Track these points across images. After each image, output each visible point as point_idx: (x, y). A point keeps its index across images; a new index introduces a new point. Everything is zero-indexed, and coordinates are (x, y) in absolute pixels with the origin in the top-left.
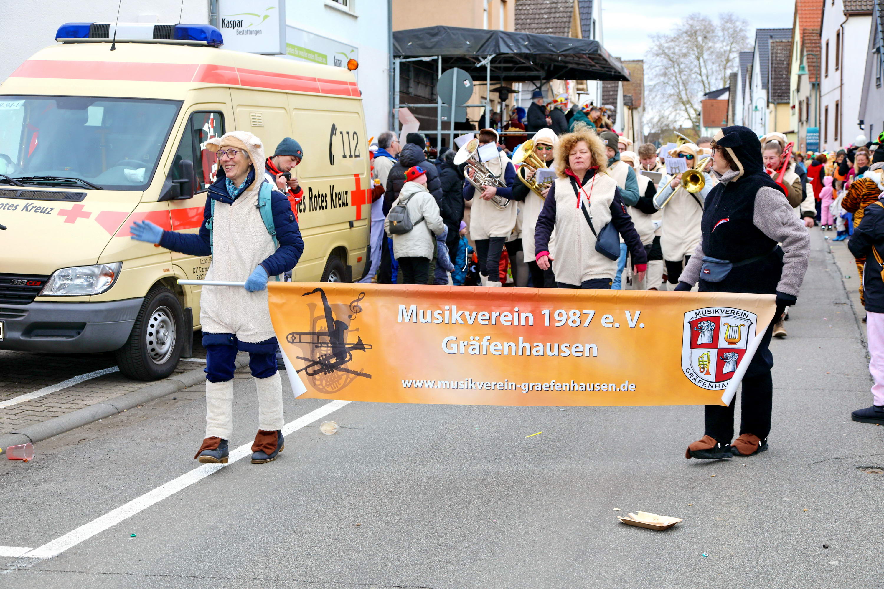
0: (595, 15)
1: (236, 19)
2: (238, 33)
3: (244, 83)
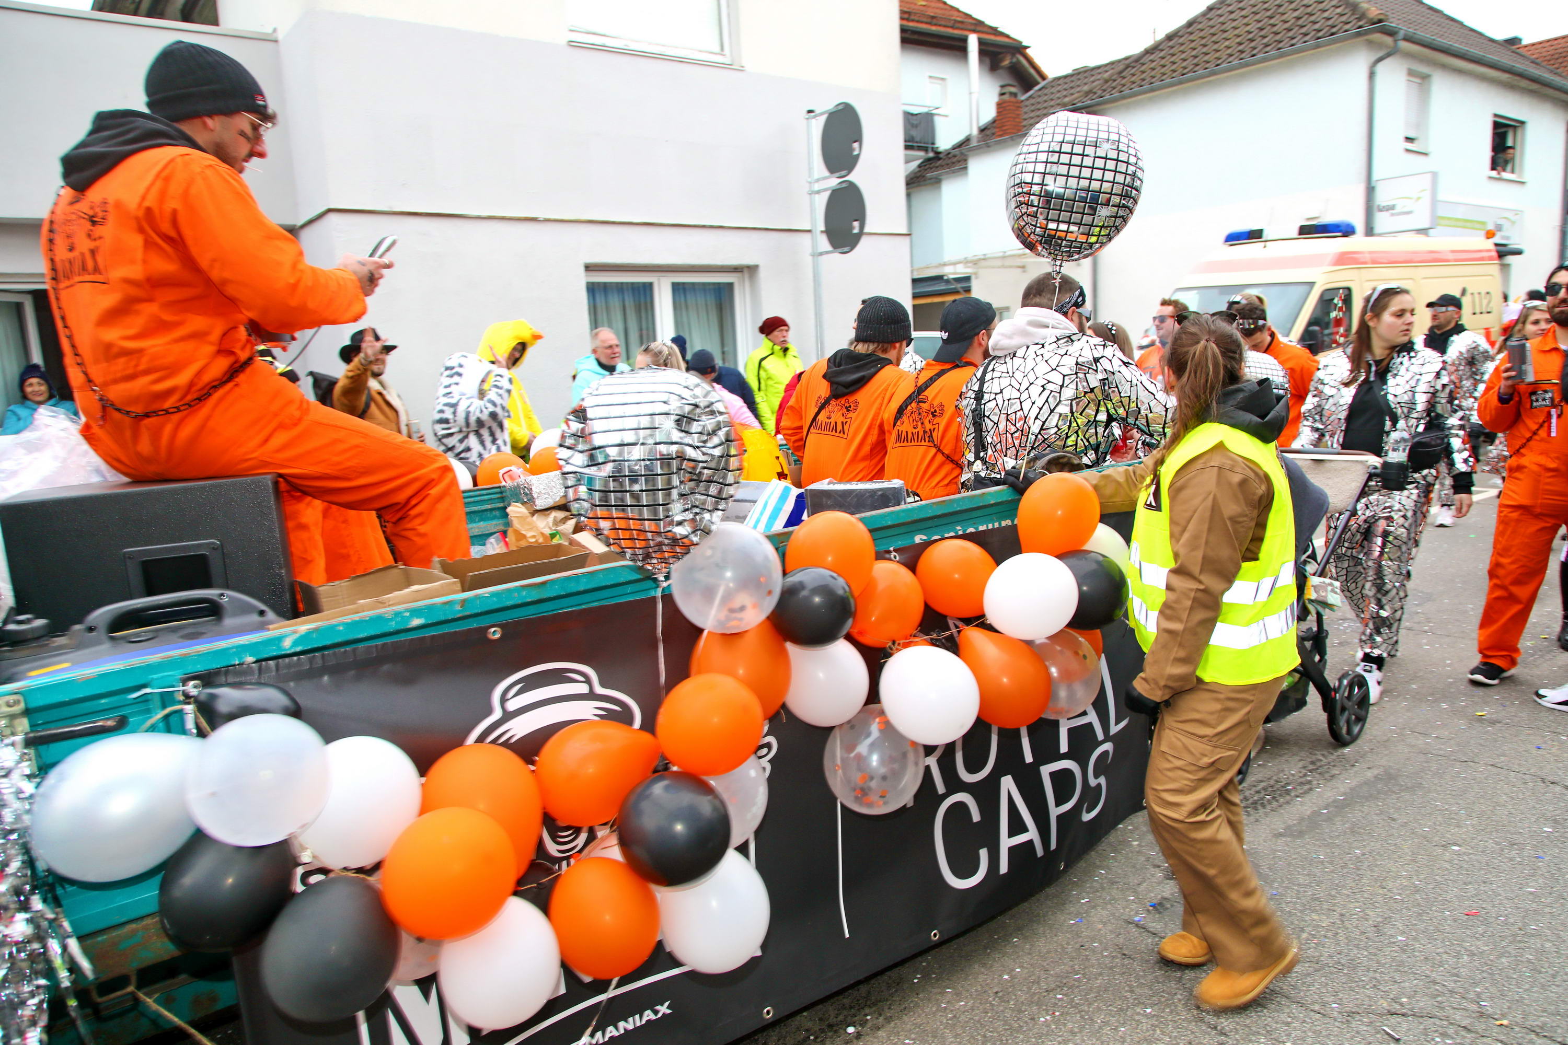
1: (1390, 203)
2: (1392, 215)
3: (1374, 262)
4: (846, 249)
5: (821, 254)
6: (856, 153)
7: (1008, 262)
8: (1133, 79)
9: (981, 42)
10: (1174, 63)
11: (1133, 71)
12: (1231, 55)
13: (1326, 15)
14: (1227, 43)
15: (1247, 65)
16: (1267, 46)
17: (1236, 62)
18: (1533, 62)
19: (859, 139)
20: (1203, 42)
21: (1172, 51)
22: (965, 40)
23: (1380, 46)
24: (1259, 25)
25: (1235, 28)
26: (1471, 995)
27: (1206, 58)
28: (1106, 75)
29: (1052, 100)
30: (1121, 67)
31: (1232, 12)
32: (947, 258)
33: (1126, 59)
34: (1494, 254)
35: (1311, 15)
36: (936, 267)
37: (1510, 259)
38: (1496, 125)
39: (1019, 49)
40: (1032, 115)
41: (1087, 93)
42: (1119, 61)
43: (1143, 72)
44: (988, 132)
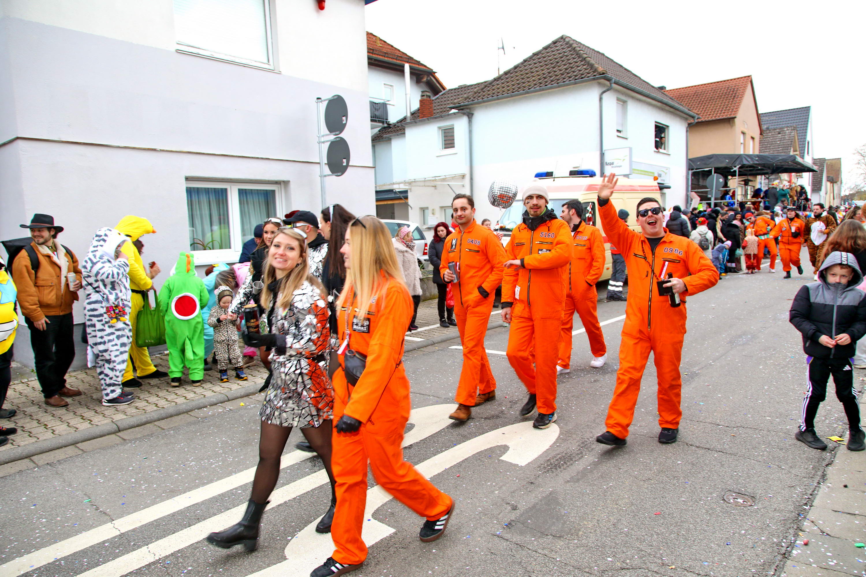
0: (808, 138)
1: (611, 162)
2: (612, 167)
4: (339, 174)
5: (325, 176)
6: (344, 122)
7: (427, 184)
8: (489, 93)
9: (411, 68)
10: (508, 86)
11: (488, 89)
12: (535, 85)
13: (579, 68)
14: (533, 78)
15: (543, 90)
16: (552, 81)
17: (538, 88)
18: (670, 98)
19: (346, 115)
20: (522, 77)
21: (507, 80)
22: (403, 66)
23: (604, 85)
24: (549, 71)
25: (537, 71)
26: (658, 555)
27: (524, 85)
28: (475, 90)
29: (448, 100)
30: (483, 86)
31: (535, 64)
32: (394, 181)
33: (485, 82)
34: (658, 188)
35: (572, 68)
36: (389, 185)
37: (665, 191)
38: (656, 127)
39: (431, 73)
40: (438, 108)
41: (466, 99)
42: (482, 83)
43: (493, 90)
44: (416, 115)
